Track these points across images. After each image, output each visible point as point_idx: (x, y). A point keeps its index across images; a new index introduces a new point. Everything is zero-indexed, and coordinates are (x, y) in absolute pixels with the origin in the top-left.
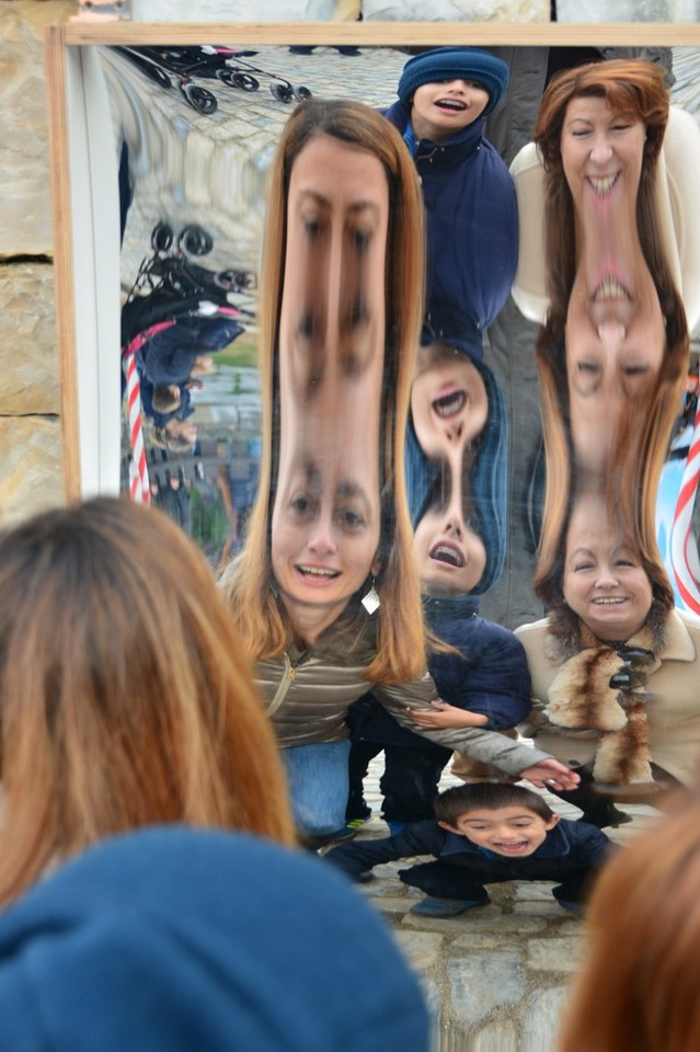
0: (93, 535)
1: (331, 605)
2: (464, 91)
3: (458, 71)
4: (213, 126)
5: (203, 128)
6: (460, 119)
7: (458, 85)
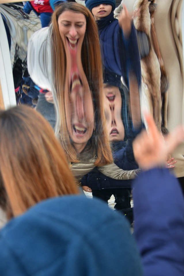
0: (14, 116)
1: (83, 144)
2: (104, 7)
3: (101, 2)
4: (34, 26)
5: (31, 28)
6: (105, 15)
7: (101, 6)
